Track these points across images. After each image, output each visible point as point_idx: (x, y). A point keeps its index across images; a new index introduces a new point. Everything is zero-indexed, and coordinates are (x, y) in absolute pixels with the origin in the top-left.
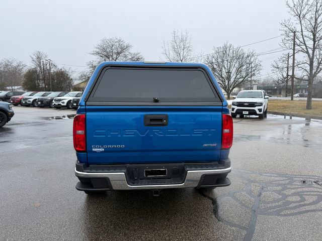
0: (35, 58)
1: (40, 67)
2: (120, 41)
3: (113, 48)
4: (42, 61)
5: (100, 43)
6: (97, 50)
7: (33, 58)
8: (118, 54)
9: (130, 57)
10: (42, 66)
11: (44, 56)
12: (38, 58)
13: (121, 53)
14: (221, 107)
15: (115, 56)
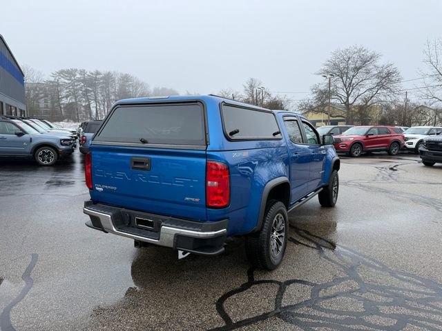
0: (247, 86)
1: (253, 97)
2: (360, 50)
3: (350, 62)
4: (255, 89)
5: (330, 57)
6: (326, 68)
7: (245, 87)
8: (357, 69)
9: (376, 72)
10: (255, 96)
11: (257, 83)
12: (251, 86)
13: (360, 68)
14: (204, 152)
15: (351, 73)
